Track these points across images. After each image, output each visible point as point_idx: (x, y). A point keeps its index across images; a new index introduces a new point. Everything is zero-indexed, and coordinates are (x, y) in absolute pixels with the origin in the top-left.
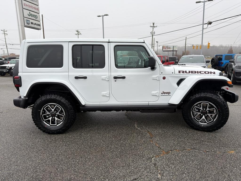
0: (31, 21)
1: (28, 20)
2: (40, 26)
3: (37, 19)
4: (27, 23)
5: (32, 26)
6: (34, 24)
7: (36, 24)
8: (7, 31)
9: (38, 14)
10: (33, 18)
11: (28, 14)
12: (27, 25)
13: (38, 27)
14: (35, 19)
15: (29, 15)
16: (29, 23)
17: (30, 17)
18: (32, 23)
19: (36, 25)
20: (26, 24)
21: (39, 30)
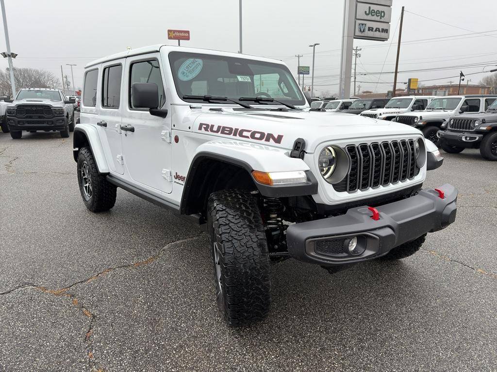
0: (369, 24)
1: (363, 24)
2: (387, 32)
3: (382, 20)
4: (361, 31)
5: (371, 34)
6: (374, 30)
7: (379, 29)
8: (360, 50)
9: (388, 8)
10: (375, 18)
11: (366, 12)
12: (360, 34)
13: (383, 35)
14: (378, 19)
15: (368, 12)
16: (364, 29)
17: (370, 17)
18: (370, 29)
19: (379, 31)
20: (358, 33)
21: (384, 41)
